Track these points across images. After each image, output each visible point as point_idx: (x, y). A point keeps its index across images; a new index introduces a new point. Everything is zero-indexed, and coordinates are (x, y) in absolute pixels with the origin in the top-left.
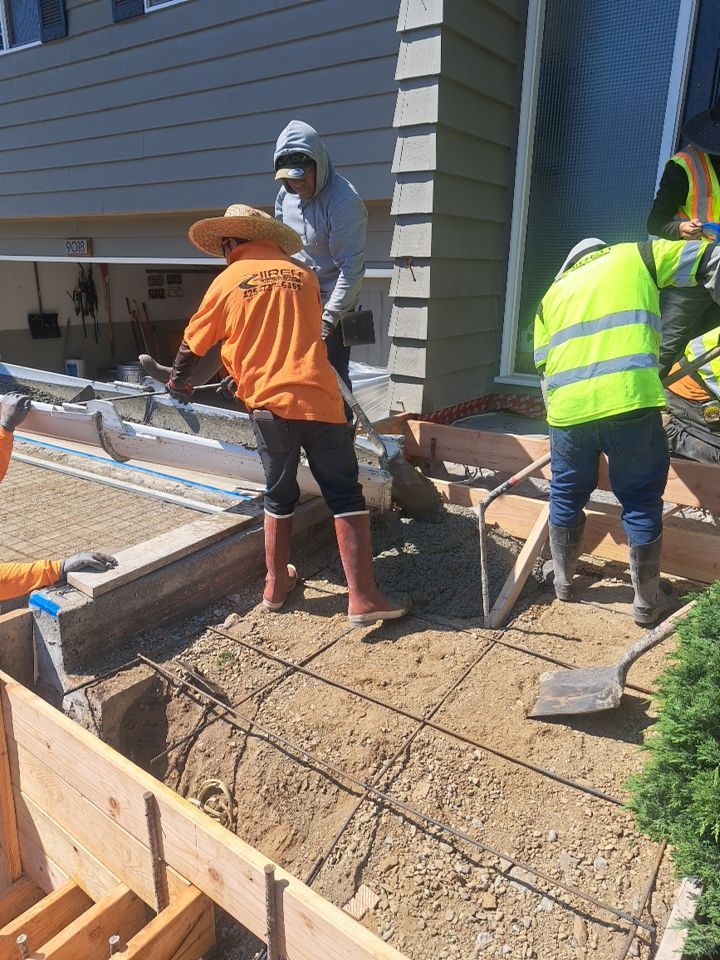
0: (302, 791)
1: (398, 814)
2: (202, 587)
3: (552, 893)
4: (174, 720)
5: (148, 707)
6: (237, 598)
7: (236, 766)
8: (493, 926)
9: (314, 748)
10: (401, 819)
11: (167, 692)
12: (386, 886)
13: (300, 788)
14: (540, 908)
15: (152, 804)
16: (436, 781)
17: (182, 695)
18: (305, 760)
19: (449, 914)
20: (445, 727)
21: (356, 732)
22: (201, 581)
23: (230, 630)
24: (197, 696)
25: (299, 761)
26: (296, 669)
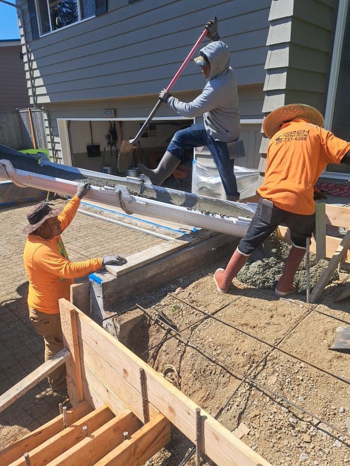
0: (212, 374)
1: (261, 391)
2: (165, 274)
3: (341, 438)
4: (152, 336)
5: (140, 329)
6: (181, 280)
7: (181, 360)
8: (309, 450)
9: (218, 354)
10: (262, 393)
11: (149, 322)
12: (253, 424)
13: (211, 373)
14: (334, 445)
15: (143, 373)
16: (280, 376)
17: (156, 324)
18: (214, 360)
19: (286, 442)
20: (285, 351)
21: (239, 349)
22: (165, 271)
23: (178, 295)
24: (163, 325)
25: (210, 360)
26: (209, 316)
